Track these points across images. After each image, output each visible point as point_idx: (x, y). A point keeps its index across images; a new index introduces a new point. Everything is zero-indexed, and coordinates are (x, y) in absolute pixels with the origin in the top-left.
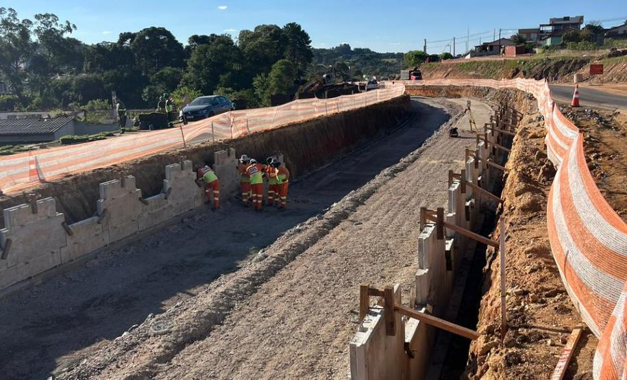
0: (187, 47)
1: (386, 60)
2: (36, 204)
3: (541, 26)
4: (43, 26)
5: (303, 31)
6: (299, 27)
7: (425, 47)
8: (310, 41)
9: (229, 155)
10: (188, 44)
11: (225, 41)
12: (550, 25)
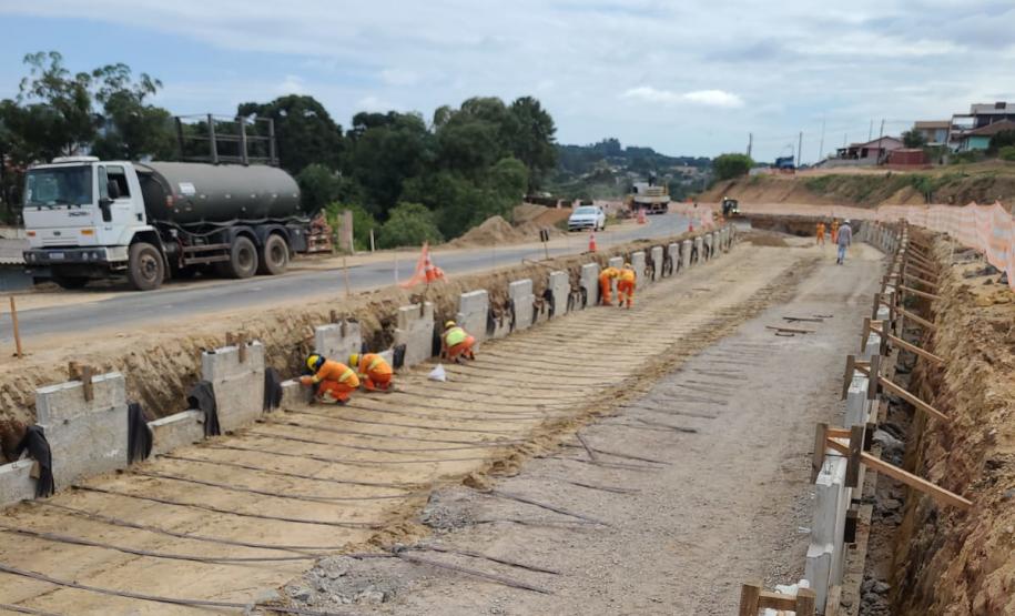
0: (350, 133)
1: (680, 169)
2: (90, 383)
3: (956, 116)
4: (109, 86)
5: (544, 112)
6: (537, 105)
7: (750, 148)
8: (555, 130)
9: (422, 314)
10: (351, 127)
11: (413, 123)
12: (971, 116)
